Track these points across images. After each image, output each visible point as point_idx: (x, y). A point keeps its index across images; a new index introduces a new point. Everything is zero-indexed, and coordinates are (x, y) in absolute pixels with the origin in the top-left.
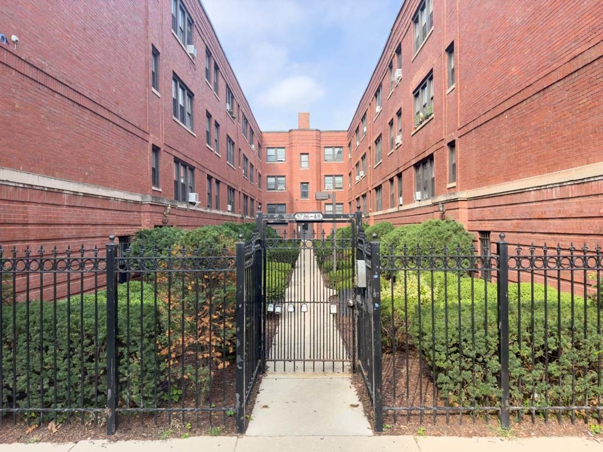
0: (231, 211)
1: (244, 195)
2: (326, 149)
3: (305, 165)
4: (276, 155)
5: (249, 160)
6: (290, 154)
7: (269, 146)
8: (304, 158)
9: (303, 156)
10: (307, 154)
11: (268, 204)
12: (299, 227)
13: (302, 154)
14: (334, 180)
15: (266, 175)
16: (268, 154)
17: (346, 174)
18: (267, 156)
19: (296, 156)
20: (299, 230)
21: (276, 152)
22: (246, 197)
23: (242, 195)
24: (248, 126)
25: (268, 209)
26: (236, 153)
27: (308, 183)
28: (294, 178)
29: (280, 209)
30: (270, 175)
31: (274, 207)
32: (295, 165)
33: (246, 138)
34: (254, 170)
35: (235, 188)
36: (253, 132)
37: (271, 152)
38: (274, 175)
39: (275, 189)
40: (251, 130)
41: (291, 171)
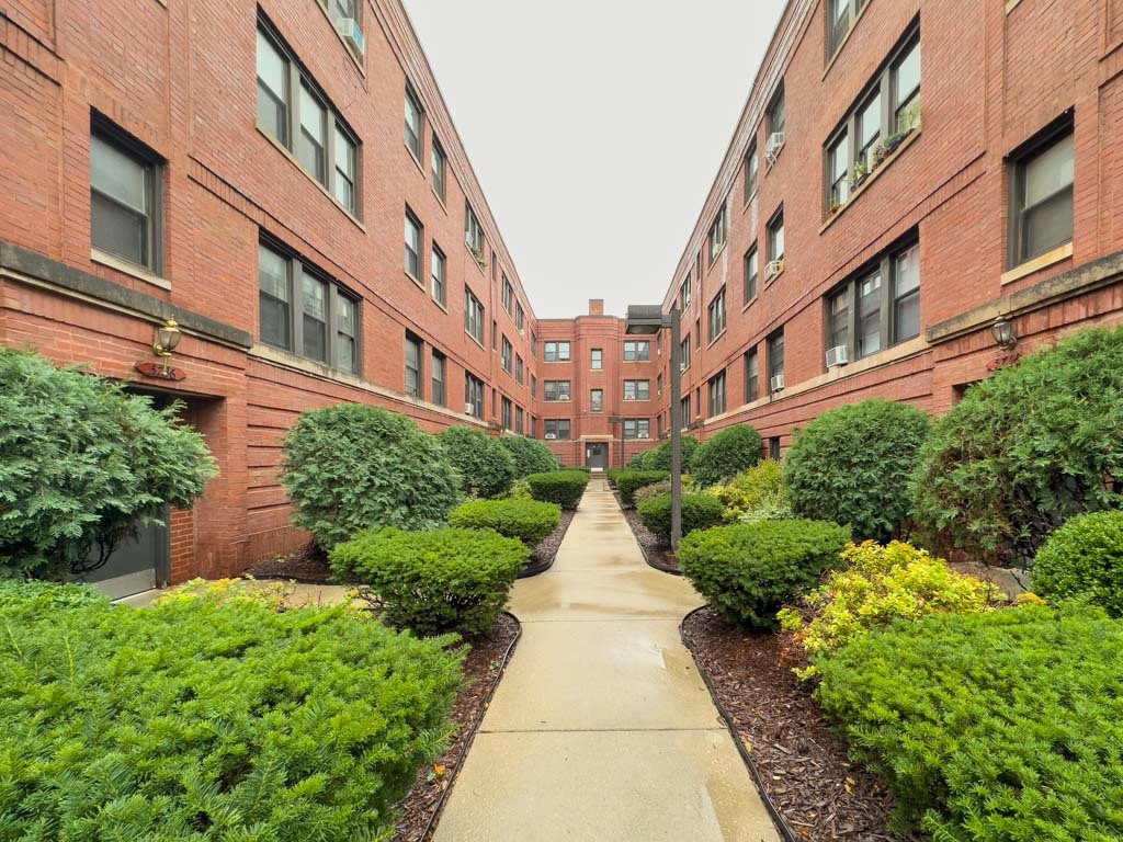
0: (474, 415)
1: (503, 397)
2: (626, 344)
3: (597, 365)
4: (557, 352)
5: (514, 348)
6: (575, 351)
7: (549, 340)
8: (596, 355)
9: (594, 353)
10: (601, 350)
11: (546, 420)
12: (589, 451)
13: (593, 350)
14: (637, 387)
15: (543, 379)
16: (547, 351)
17: (653, 379)
18: (545, 353)
19: (584, 352)
20: (589, 455)
21: (557, 348)
22: (506, 401)
23: (499, 398)
24: (513, 298)
25: (546, 426)
26: (487, 324)
27: (601, 390)
28: (582, 383)
29: (562, 426)
30: (550, 379)
31: (554, 423)
32: (583, 365)
33: (510, 313)
34: (524, 367)
35: (485, 380)
36: (522, 312)
37: (551, 347)
38: (554, 379)
39: (555, 399)
40: (520, 308)
41: (577, 374)
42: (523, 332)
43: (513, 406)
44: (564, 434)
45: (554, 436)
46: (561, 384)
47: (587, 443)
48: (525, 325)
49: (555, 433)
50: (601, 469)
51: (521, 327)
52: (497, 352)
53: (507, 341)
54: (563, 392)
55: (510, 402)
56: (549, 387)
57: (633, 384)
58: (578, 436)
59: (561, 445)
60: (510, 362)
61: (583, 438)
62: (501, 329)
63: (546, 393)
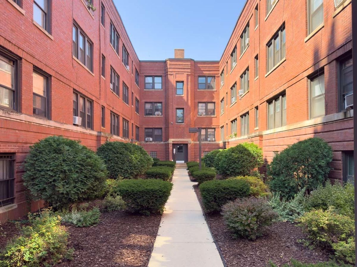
0: (83, 126)
1: (112, 112)
2: (200, 79)
3: (180, 92)
4: (153, 83)
6: (166, 83)
7: (147, 75)
8: (180, 85)
9: (178, 84)
10: (182, 82)
11: (146, 128)
12: (174, 150)
13: (177, 82)
14: (206, 107)
15: (144, 101)
16: (146, 82)
17: (218, 101)
18: (145, 83)
19: (171, 83)
20: (174, 152)
21: (153, 80)
22: (115, 115)
23: (108, 113)
25: (146, 132)
26: (96, 56)
27: (183, 109)
28: (171, 104)
29: (156, 132)
30: (148, 101)
31: (151, 130)
32: (170, 93)
33: (118, 53)
34: (130, 92)
35: (94, 98)
36: (128, 54)
37: (149, 80)
38: (151, 101)
39: (151, 114)
40: (126, 50)
41: (167, 98)
42: (128, 68)
43: (121, 119)
44: (157, 138)
45: (151, 139)
46: (155, 105)
47: (173, 144)
48: (130, 62)
49: (152, 137)
50: (183, 162)
51: (127, 64)
52: (106, 79)
53: (115, 72)
54: (157, 110)
55: (118, 116)
56: (148, 106)
57: (204, 105)
58: (167, 139)
59: (155, 145)
60: (118, 88)
61: (171, 141)
62: (109, 62)
63: (146, 110)
